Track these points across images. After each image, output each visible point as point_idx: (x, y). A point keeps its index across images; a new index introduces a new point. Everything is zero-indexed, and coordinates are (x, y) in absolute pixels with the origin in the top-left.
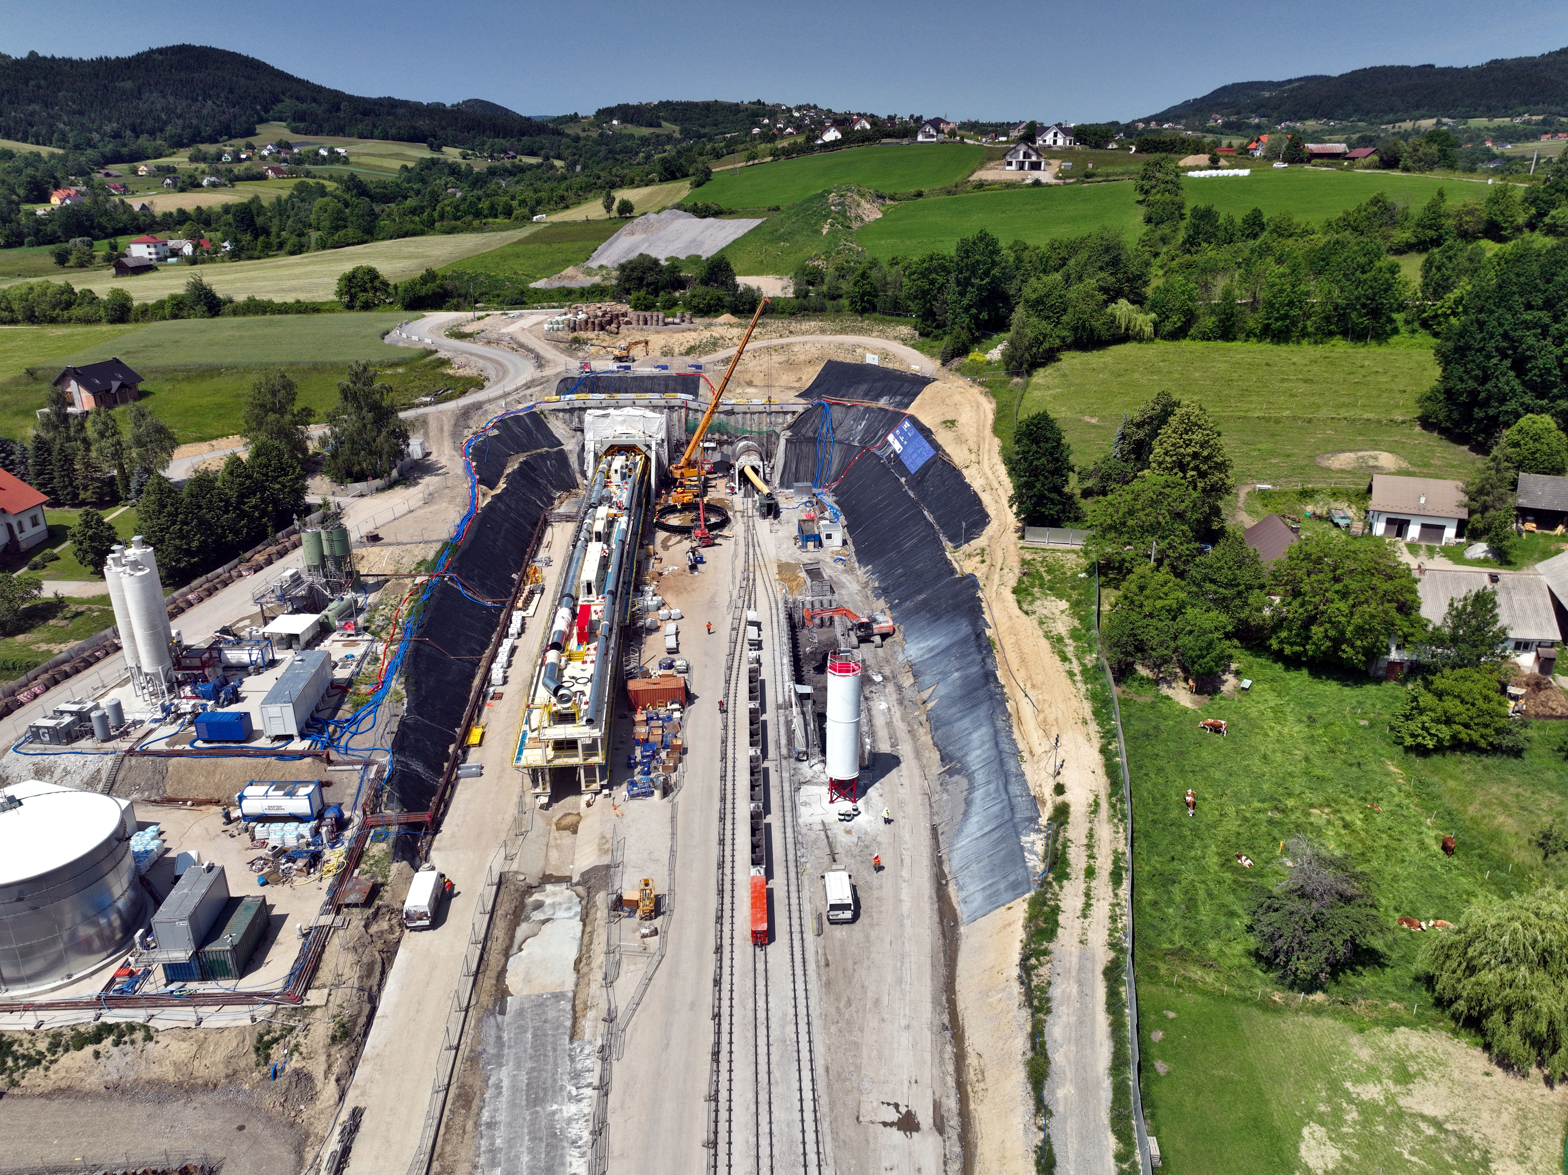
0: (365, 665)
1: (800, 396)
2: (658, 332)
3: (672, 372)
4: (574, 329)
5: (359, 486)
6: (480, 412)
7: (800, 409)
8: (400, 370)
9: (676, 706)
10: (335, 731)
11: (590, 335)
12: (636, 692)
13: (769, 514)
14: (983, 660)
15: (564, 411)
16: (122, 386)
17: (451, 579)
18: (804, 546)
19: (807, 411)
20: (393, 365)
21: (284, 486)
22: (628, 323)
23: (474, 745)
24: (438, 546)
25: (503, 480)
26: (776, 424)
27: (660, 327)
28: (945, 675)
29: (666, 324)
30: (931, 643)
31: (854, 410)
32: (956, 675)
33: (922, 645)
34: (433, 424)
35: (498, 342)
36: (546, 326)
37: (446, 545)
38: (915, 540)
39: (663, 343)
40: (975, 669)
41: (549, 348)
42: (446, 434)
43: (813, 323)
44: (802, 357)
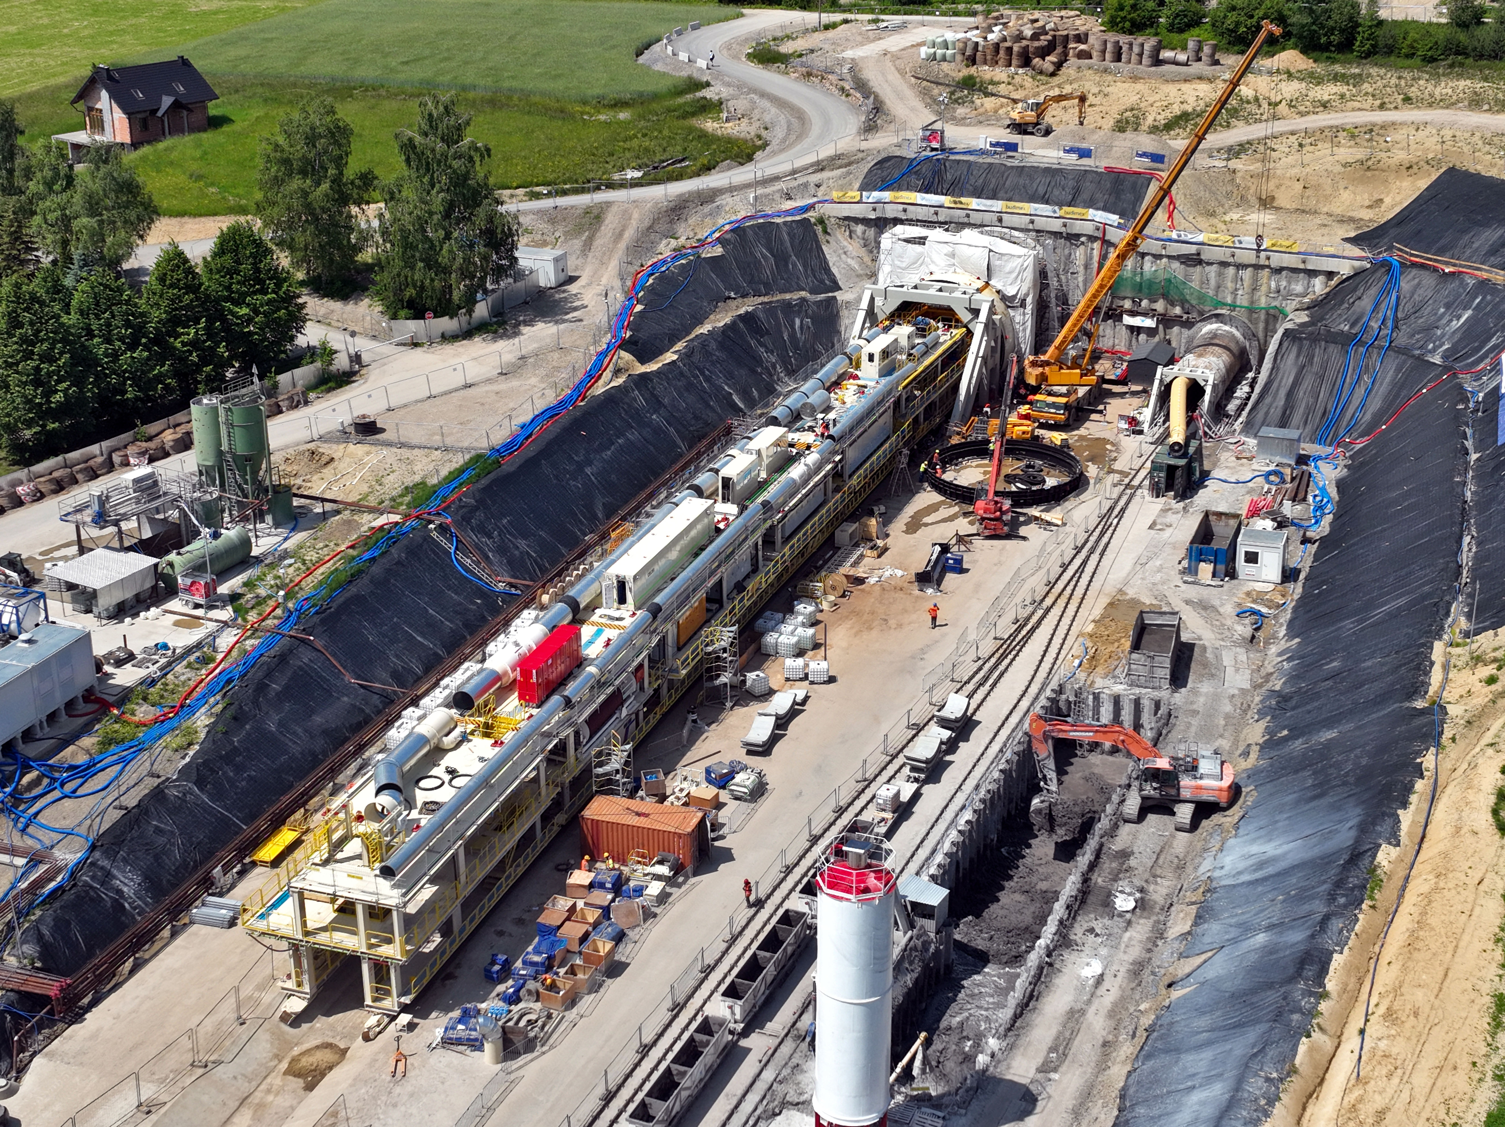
0: (179, 668)
1: (1354, 241)
2: (1135, 78)
3: (1097, 163)
4: (972, 61)
5: (412, 327)
6: (707, 208)
7: (1345, 268)
8: (623, 115)
9: (664, 870)
10: (36, 782)
11: (1000, 73)
12: (596, 823)
13: (1169, 487)
14: (1326, 920)
15: (865, 221)
16: (177, 105)
17: (442, 529)
18: (1191, 571)
19: (1358, 274)
20: (619, 104)
21: (256, 312)
22: (1085, 55)
23: (264, 863)
24: (458, 461)
25: (680, 346)
26: (1289, 295)
27: (1144, 68)
28: (1246, 929)
29: (1157, 62)
30: (1271, 848)
31: (1455, 284)
32: (1261, 938)
33: (1255, 849)
34: (611, 221)
35: (823, 74)
36: (924, 51)
37: (478, 457)
38: (1402, 601)
39: (1133, 99)
40: (1297, 937)
41: (909, 93)
42: (622, 245)
43: (1462, 84)
44: (1400, 156)
